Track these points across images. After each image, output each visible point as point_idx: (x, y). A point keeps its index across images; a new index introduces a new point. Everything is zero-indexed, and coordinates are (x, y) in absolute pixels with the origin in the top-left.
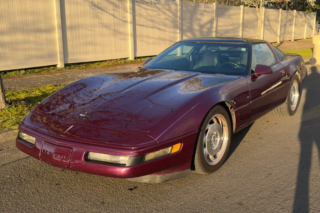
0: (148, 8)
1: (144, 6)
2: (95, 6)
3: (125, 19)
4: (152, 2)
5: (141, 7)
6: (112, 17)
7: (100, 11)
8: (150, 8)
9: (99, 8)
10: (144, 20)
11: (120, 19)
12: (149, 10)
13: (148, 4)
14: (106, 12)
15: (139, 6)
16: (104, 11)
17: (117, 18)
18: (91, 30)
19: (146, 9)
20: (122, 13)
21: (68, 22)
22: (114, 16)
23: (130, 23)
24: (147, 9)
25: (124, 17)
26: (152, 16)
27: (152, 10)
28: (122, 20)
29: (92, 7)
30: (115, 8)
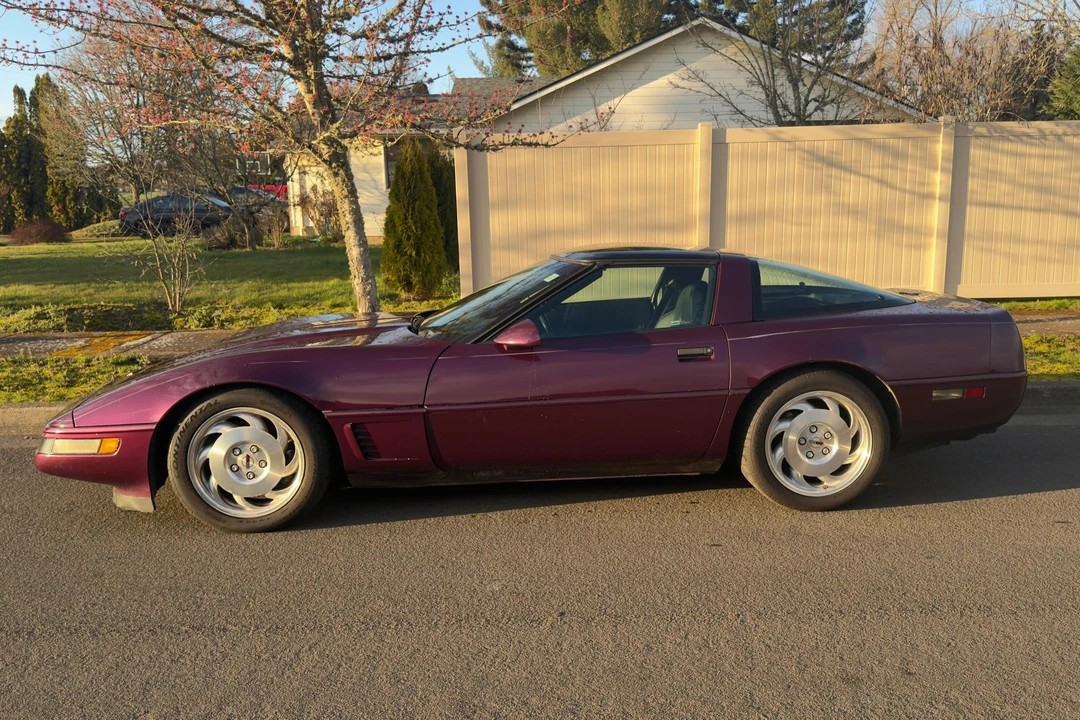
0: (1028, 150)
1: (1008, 146)
2: (821, 159)
3: (926, 190)
4: (1047, 132)
5: (997, 151)
6: (875, 186)
7: (834, 172)
8: (1034, 150)
9: (831, 164)
10: (1005, 187)
11: (904, 191)
12: (1030, 156)
13: (1024, 138)
14: (858, 174)
15: (987, 147)
16: (851, 171)
17: (894, 187)
18: (799, 224)
19: (1015, 154)
20: (913, 172)
21: (732, 206)
22: (882, 182)
23: (940, 199)
24: (1023, 155)
25: (922, 184)
26: (1040, 175)
27: (1043, 157)
28: (912, 193)
29: (811, 164)
30: (890, 160)
